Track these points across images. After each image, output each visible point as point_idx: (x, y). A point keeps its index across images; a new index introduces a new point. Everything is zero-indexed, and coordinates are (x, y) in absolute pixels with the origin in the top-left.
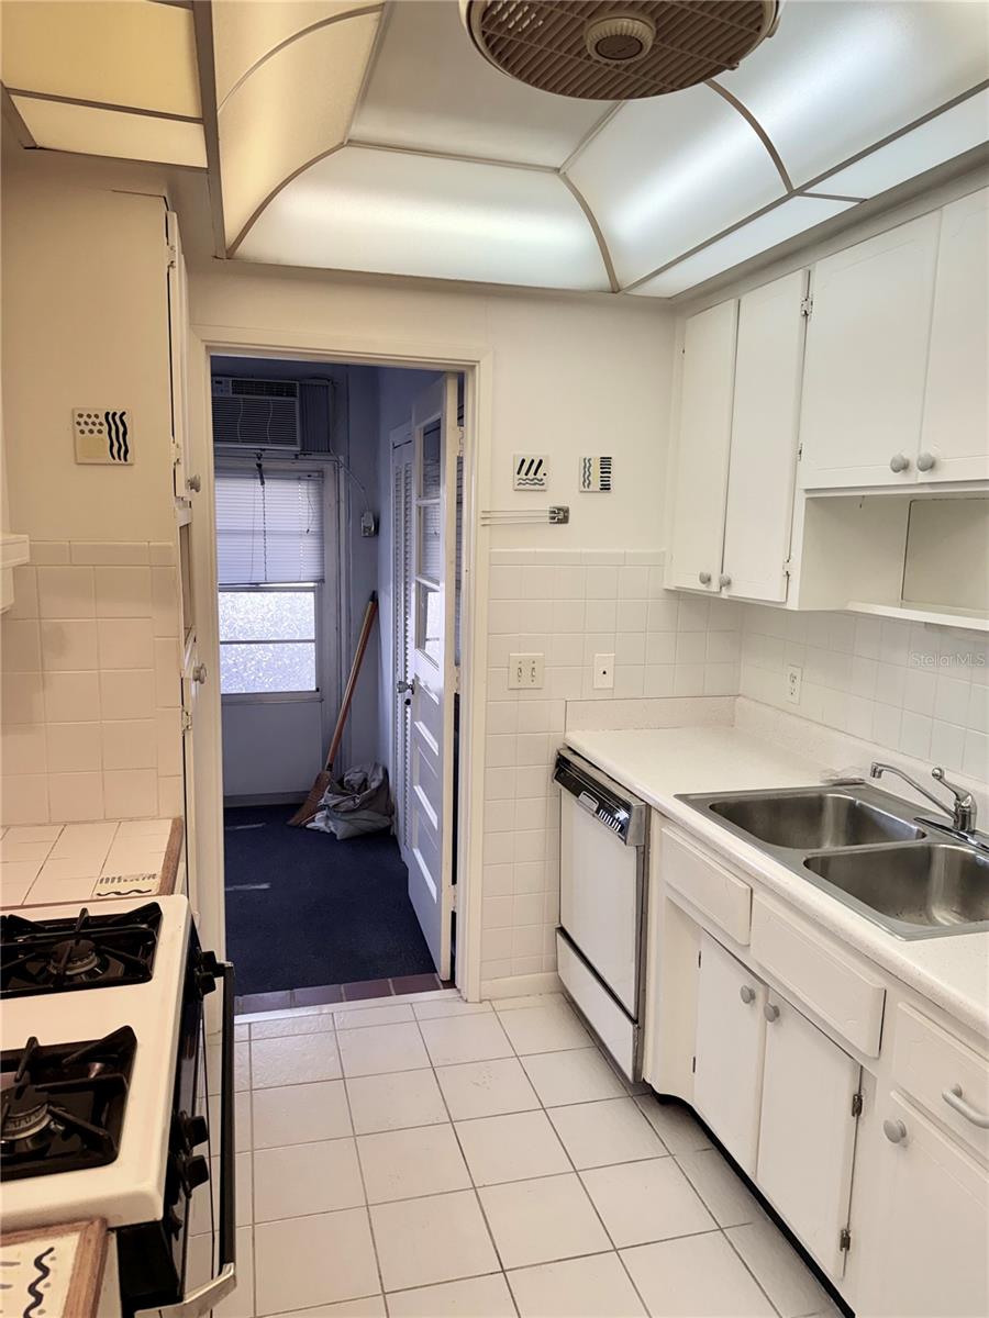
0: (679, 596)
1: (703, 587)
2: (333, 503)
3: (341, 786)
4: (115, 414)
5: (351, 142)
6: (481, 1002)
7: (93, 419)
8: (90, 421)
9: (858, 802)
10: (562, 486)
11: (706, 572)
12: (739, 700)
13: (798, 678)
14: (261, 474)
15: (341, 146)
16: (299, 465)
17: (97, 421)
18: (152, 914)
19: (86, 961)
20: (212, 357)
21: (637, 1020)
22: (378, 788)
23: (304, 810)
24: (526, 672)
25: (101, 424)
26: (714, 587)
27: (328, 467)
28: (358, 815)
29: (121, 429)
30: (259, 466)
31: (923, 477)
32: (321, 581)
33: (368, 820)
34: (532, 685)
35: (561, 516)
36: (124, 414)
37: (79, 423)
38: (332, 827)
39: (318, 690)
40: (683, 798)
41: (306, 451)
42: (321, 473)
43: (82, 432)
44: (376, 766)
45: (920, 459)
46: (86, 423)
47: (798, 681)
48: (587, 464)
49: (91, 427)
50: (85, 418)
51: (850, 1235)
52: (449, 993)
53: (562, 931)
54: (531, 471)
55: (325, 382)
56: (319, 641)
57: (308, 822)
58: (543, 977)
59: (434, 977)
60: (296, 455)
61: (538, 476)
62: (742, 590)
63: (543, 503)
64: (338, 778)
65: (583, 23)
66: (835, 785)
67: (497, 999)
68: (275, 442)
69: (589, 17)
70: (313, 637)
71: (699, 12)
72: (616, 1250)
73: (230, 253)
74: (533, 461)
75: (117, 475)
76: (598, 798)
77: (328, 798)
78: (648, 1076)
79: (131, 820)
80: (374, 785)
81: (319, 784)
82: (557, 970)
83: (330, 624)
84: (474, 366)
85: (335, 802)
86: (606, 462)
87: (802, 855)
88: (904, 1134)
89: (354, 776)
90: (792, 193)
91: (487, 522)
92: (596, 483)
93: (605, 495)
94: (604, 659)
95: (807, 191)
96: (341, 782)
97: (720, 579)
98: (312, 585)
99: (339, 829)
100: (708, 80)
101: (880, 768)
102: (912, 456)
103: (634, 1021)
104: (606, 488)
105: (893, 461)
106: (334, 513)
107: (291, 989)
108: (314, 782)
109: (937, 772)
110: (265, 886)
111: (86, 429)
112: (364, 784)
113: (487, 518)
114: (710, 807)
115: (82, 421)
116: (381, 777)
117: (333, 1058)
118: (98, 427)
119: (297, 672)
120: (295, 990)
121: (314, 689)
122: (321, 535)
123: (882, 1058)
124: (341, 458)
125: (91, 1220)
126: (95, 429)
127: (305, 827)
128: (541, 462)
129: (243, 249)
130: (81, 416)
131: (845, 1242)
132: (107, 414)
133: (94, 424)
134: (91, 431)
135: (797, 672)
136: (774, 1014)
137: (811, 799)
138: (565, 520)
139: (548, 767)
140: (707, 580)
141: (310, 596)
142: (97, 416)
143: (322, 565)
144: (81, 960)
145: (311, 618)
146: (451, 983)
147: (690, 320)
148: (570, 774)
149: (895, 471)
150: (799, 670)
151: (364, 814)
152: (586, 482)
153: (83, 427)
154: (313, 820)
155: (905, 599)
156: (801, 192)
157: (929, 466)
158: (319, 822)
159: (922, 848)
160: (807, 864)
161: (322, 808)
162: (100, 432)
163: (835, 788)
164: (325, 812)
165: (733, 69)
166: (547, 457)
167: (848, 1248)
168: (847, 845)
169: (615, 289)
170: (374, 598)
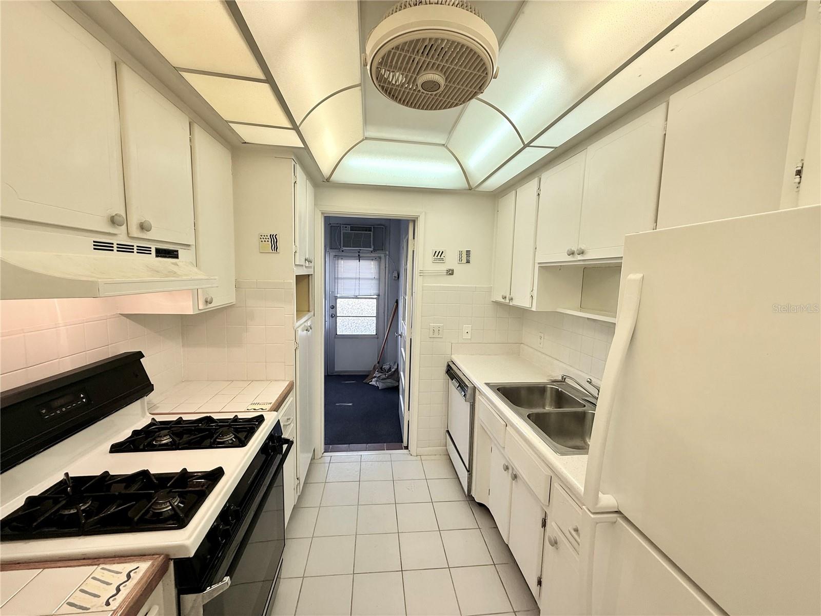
0: (497, 303)
1: (503, 300)
2: (384, 268)
3: (381, 370)
4: (273, 235)
5: (366, 138)
6: (417, 456)
7: (266, 237)
8: (264, 238)
9: (560, 389)
10: (451, 261)
11: (505, 295)
12: (522, 345)
13: (543, 337)
14: (359, 258)
15: (363, 140)
16: (373, 255)
17: (267, 238)
18: (260, 419)
19: (228, 436)
20: (325, 217)
21: (470, 471)
22: (395, 371)
23: (369, 378)
24: (436, 331)
25: (268, 239)
26: (507, 301)
27: (382, 256)
28: (386, 381)
29: (275, 240)
30: (359, 255)
31: (580, 257)
32: (379, 295)
33: (390, 383)
34: (439, 336)
35: (450, 272)
36: (276, 235)
37: (261, 238)
38: (378, 384)
39: (376, 334)
40: (487, 384)
41: (375, 250)
42: (380, 258)
43: (262, 241)
44: (395, 364)
45: (578, 250)
46: (263, 238)
47: (542, 338)
48: (461, 253)
49: (265, 239)
50: (263, 237)
51: (542, 580)
52: (406, 451)
53: (448, 431)
54: (439, 255)
55: (382, 227)
56: (377, 317)
57: (370, 382)
58: (441, 449)
59: (402, 445)
60: (372, 252)
61: (441, 257)
62: (516, 302)
63: (444, 268)
64: (381, 367)
65: (416, 77)
66: (552, 382)
67: (423, 455)
68: (363, 247)
69: (417, 75)
70: (375, 315)
71: (468, 71)
72: (449, 568)
73: (328, 180)
74: (439, 252)
75: (274, 256)
76: (459, 382)
77: (377, 374)
78: (473, 494)
79: (276, 381)
80: (393, 370)
81: (374, 369)
82: (446, 446)
83: (381, 311)
84: (417, 218)
85: (379, 375)
86: (468, 252)
87: (527, 411)
88: (556, 543)
89: (386, 367)
90: (526, 146)
91: (422, 274)
92: (464, 260)
93: (468, 264)
94: (467, 328)
95: (531, 145)
96: (381, 368)
97: (509, 297)
98: (376, 297)
99: (380, 385)
100: (475, 97)
101: (565, 377)
102: (574, 249)
103: (468, 471)
104: (468, 262)
105: (568, 251)
106: (384, 272)
107: (349, 444)
108: (373, 367)
109: (589, 380)
110: (350, 404)
111: (263, 240)
112: (390, 369)
113: (422, 273)
114: (498, 389)
115: (262, 238)
116: (396, 367)
117: (357, 473)
118: (267, 240)
119: (369, 328)
120: (351, 445)
121: (375, 334)
122: (379, 279)
123: (550, 506)
124: (387, 252)
125: (160, 554)
126: (266, 240)
127: (368, 383)
128: (443, 252)
129: (333, 178)
130: (261, 236)
131: (539, 583)
132: (271, 235)
133: (266, 238)
134: (265, 241)
135: (542, 335)
136: (515, 477)
137: (541, 387)
138: (452, 274)
139: (444, 368)
140: (505, 298)
141: (375, 301)
142: (267, 236)
143: (379, 290)
144: (226, 436)
145: (375, 308)
146: (407, 448)
147: (500, 200)
148: (451, 372)
149: (569, 255)
150: (543, 335)
151: (389, 381)
152: (461, 259)
153: (262, 240)
154: (371, 381)
155: (582, 308)
156: (528, 145)
157: (582, 253)
158: (373, 382)
159: (582, 412)
160: (529, 416)
161: (375, 377)
162: (268, 241)
163: (552, 383)
164: (376, 379)
165: (482, 93)
166: (445, 250)
167: (541, 586)
168: (556, 408)
169: (470, 189)
170: (397, 302)
